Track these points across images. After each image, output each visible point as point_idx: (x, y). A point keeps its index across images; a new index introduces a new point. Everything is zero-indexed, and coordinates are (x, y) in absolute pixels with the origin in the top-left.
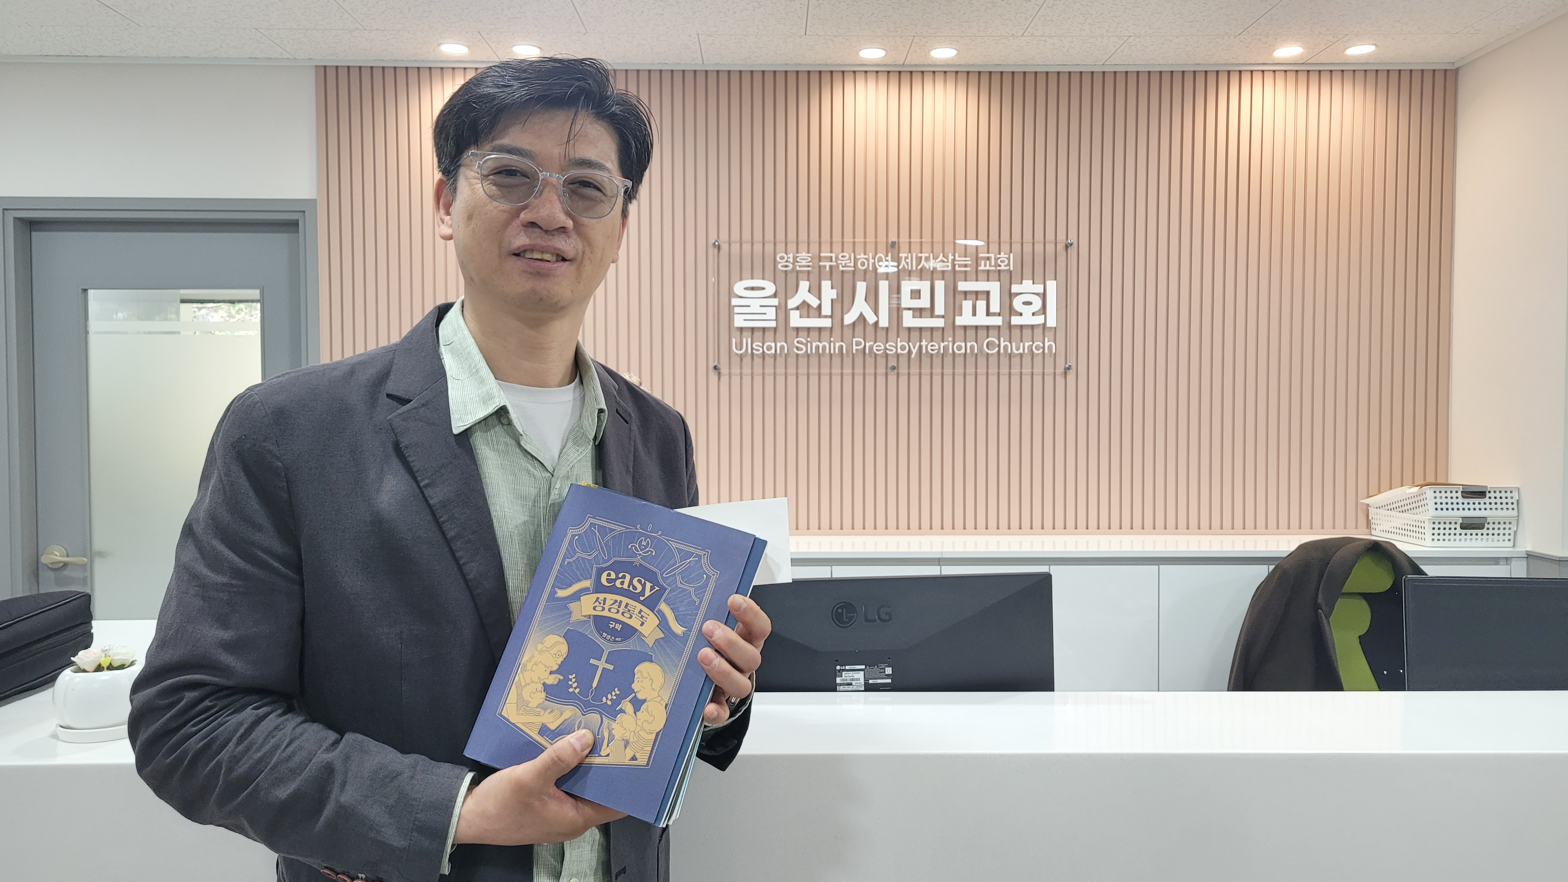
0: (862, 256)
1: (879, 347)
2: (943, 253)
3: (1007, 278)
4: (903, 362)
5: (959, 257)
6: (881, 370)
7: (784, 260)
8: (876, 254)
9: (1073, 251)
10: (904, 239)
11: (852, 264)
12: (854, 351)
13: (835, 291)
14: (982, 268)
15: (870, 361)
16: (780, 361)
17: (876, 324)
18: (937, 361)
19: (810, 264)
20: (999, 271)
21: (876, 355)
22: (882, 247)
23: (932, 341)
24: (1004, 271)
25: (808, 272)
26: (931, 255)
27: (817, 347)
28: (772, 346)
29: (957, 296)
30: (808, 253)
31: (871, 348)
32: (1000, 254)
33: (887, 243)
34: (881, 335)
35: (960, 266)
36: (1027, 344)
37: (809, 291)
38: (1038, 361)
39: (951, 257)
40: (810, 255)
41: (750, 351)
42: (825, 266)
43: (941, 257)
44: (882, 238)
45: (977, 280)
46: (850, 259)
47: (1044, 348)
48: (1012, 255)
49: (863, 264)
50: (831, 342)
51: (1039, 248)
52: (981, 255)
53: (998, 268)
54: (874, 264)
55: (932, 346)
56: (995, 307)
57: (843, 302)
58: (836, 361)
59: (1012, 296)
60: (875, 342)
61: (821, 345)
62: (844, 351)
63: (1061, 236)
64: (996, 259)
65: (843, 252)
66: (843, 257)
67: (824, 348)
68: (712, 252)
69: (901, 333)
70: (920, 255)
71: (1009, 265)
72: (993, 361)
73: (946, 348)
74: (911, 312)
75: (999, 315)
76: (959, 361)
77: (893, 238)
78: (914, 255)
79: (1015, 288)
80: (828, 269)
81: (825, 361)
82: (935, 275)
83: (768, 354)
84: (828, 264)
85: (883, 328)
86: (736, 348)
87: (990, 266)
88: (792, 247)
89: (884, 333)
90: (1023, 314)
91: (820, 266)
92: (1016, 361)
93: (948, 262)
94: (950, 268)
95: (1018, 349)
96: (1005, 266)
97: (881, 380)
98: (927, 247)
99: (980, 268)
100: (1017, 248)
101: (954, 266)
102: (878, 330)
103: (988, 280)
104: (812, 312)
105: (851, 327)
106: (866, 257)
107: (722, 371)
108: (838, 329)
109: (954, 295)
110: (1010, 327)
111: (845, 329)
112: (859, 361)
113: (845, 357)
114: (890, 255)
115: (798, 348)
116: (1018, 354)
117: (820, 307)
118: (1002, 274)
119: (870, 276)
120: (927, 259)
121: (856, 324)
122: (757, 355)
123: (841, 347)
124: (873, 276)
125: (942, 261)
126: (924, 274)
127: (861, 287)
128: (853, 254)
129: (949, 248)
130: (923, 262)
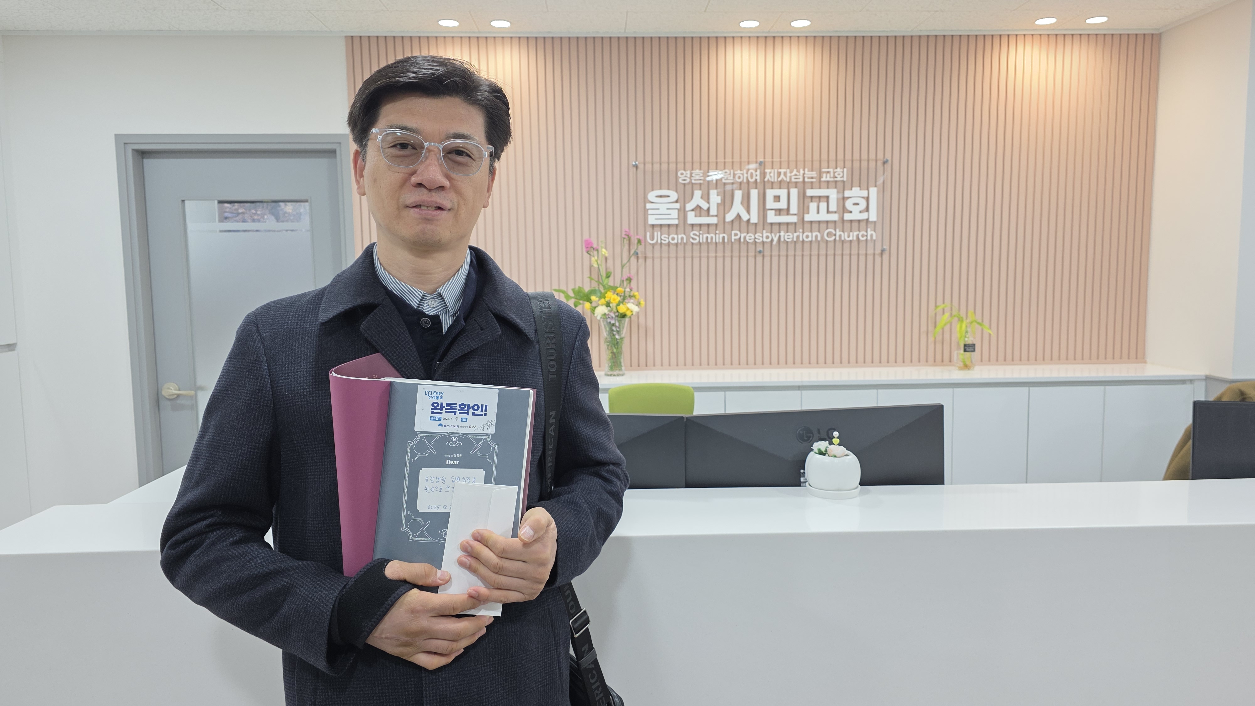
0: (739, 172)
1: (750, 237)
2: (796, 168)
3: (841, 186)
4: (767, 247)
5: (808, 171)
6: (751, 253)
7: (684, 176)
8: (748, 170)
9: (888, 166)
10: (768, 159)
11: (732, 178)
12: (733, 240)
13: (719, 198)
14: (824, 179)
15: (744, 247)
16: (681, 248)
17: (749, 221)
18: (791, 247)
19: (702, 178)
20: (836, 182)
21: (748, 242)
22: (753, 165)
23: (788, 232)
24: (839, 181)
25: (700, 184)
26: (788, 170)
27: (707, 238)
28: (676, 238)
29: (806, 200)
30: (700, 169)
31: (745, 238)
32: (836, 168)
33: (756, 162)
34: (752, 228)
35: (809, 178)
36: (855, 233)
37: (702, 198)
38: (862, 245)
39: (802, 172)
40: (702, 171)
41: (659, 241)
42: (712, 180)
43: (795, 172)
44: (753, 159)
45: (820, 188)
46: (730, 174)
47: (867, 236)
48: (845, 170)
49: (739, 178)
50: (716, 234)
51: (864, 164)
52: (823, 170)
53: (836, 179)
54: (747, 178)
55: (788, 235)
56: (833, 207)
57: (725, 206)
58: (720, 247)
59: (844, 199)
60: (748, 233)
61: (709, 236)
62: (726, 240)
63: (880, 155)
64: (834, 173)
65: (725, 169)
67: (712, 238)
68: (632, 171)
69: (766, 227)
70: (780, 170)
71: (843, 177)
72: (831, 246)
73: (798, 237)
74: (773, 212)
75: (835, 212)
76: (807, 246)
77: (761, 159)
78: (776, 170)
79: (847, 194)
80: (714, 181)
81: (712, 247)
82: (790, 185)
83: (672, 244)
84: (714, 178)
85: (753, 224)
86: (650, 240)
87: (830, 177)
88: (688, 165)
89: (754, 227)
90: (853, 212)
91: (708, 180)
92: (847, 246)
93: (800, 175)
94: (801, 180)
95: (849, 237)
96: (840, 178)
97: (751, 260)
98: (784, 164)
99: (822, 179)
100: (848, 164)
101: (804, 178)
102: (750, 225)
103: (828, 188)
104: (703, 213)
105: (731, 223)
106: (742, 172)
107: (640, 255)
108: (722, 225)
109: (804, 199)
110: (843, 221)
111: (726, 225)
112: (736, 247)
113: (726, 245)
114: (758, 171)
115: (693, 239)
116: (848, 241)
117: (709, 209)
118: (838, 183)
119: (744, 186)
120: (785, 174)
121: (734, 221)
122: (664, 244)
123: (724, 238)
124: (746, 185)
125: (796, 175)
126: (782, 184)
127: (738, 194)
128: (732, 171)
129: (800, 164)
130: (782, 176)
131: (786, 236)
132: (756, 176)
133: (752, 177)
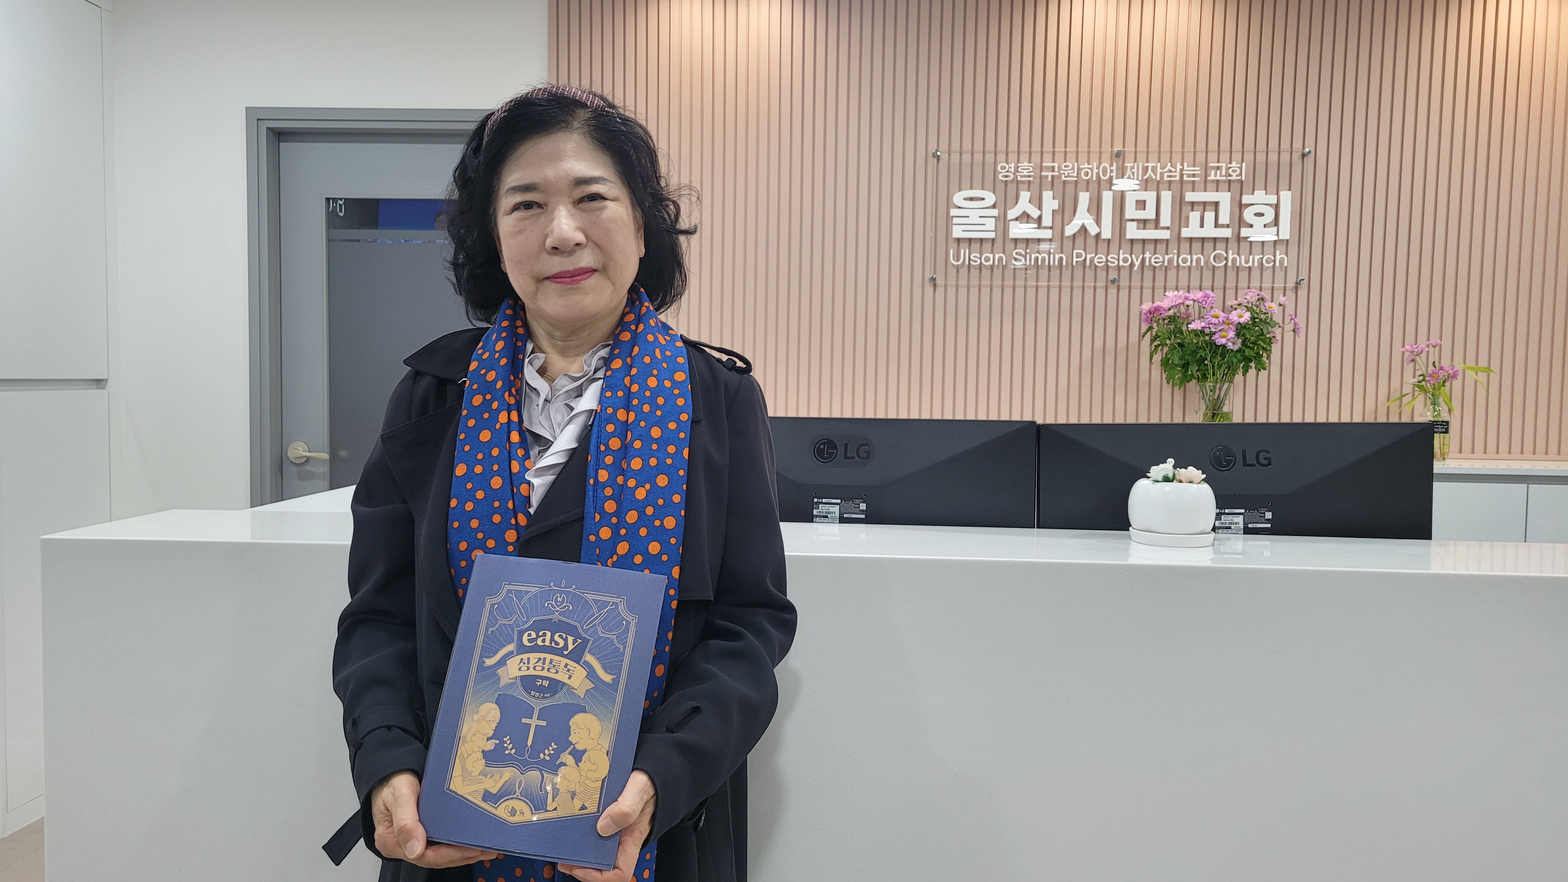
0: (1086, 165)
1: (1100, 259)
2: (1171, 162)
3: (1238, 188)
4: (1125, 274)
5: (1188, 166)
6: (1101, 283)
7: (1005, 170)
8: (1100, 164)
9: (1309, 161)
10: (1130, 148)
11: (1075, 174)
12: (1074, 263)
13: (1056, 202)
14: (1212, 177)
15: (1090, 274)
16: (997, 273)
17: (1098, 236)
18: (1160, 274)
19: (1032, 174)
20: (1230, 181)
21: (1096, 266)
22: (1106, 156)
23: (1155, 253)
24: (1235, 181)
25: (1030, 182)
26: (1159, 164)
27: (1037, 259)
28: (991, 258)
29: (1184, 208)
30: (1030, 162)
31: (1092, 260)
32: (1231, 163)
33: (1112, 152)
34: (1103, 246)
35: (1188, 176)
36: (1257, 257)
37: (1029, 202)
38: (1268, 274)
39: (1179, 167)
40: (1032, 165)
41: (967, 262)
42: (1047, 177)
43: (1169, 167)
44: (1106, 147)
45: (1205, 191)
46: (1073, 169)
47: (1274, 261)
48: (1244, 164)
49: (1087, 174)
50: (1049, 253)
51: (1273, 157)
52: (1211, 165)
53: (1229, 178)
54: (1098, 174)
55: (1155, 258)
56: (1224, 218)
57: (1066, 212)
58: (1055, 273)
59: (1241, 207)
60: (1096, 254)
61: (1040, 257)
62: (1064, 263)
63: (1298, 145)
64: (1228, 169)
65: (1065, 161)
66: (1065, 166)
67: (1043, 259)
68: (932, 162)
69: (1123, 246)
70: (1146, 164)
71: (1240, 174)
72: (1219, 274)
74: (1135, 223)
75: (1228, 226)
76: (1184, 274)
77: (1118, 148)
78: (1141, 164)
79: (1246, 199)
80: (1050, 179)
81: (1044, 273)
82: (1161, 186)
83: (985, 265)
84: (1050, 174)
85: (1104, 240)
86: (954, 260)
87: (1221, 176)
88: (1013, 157)
89: (1106, 245)
90: (1254, 226)
91: (1041, 176)
92: (1243, 275)
93: (1175, 172)
94: (1178, 178)
95: (1247, 262)
96: (1236, 176)
97: (1100, 293)
98: (1153, 156)
99: (1209, 178)
100: (1249, 156)
101: (1182, 176)
102: (1100, 241)
103: (1217, 191)
104: (1032, 223)
105: (1071, 238)
106: (1090, 166)
107: (938, 282)
108: (1058, 240)
109: (1181, 207)
110: (1239, 239)
111: (1065, 241)
112: (1078, 273)
113: (1064, 269)
114: (1115, 164)
115: (1016, 259)
116: (1246, 267)
117: (1040, 217)
118: (1232, 185)
119: (1093, 186)
120: (1154, 169)
121: (1077, 236)
122: (973, 266)
123: (1061, 259)
124: (1096, 186)
125: (1170, 171)
126: (1149, 184)
127: (1084, 198)
128: (1076, 164)
129: (1177, 157)
130: (1150, 172)
131: (1153, 259)
132: (1112, 171)
133: (1105, 174)
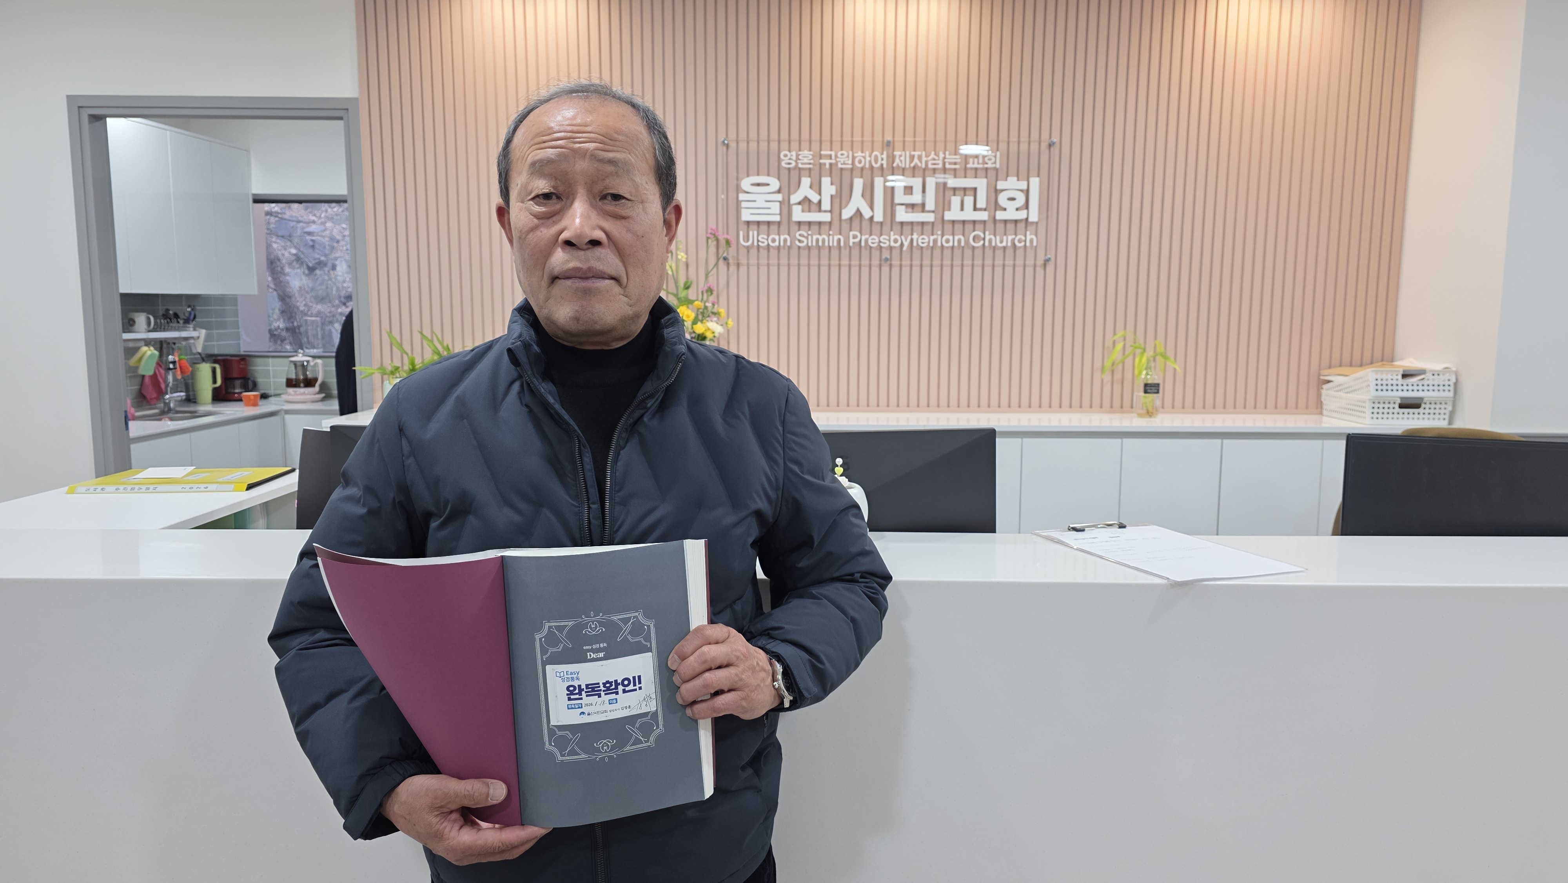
0: (860, 154)
1: (873, 241)
2: (935, 151)
3: (993, 175)
4: (896, 253)
5: (950, 155)
6: (875, 262)
7: (788, 158)
8: (872, 151)
9: (1055, 150)
10: (899, 138)
11: (850, 162)
12: (851, 244)
13: (834, 187)
14: (969, 166)
15: (865, 253)
16: (784, 253)
17: (872, 218)
18: (927, 253)
19: (812, 161)
20: (987, 169)
21: (871, 247)
22: (878, 145)
23: (922, 234)
24: (991, 168)
25: (810, 169)
26: (924, 153)
27: (817, 240)
28: (778, 239)
29: (947, 193)
30: (810, 150)
31: (866, 241)
33: (883, 141)
34: (876, 229)
35: (950, 163)
36: (1010, 238)
37: (811, 187)
38: (1020, 253)
39: (942, 155)
40: (811, 153)
41: (756, 243)
42: (825, 164)
43: (932, 155)
44: (878, 137)
45: (965, 177)
46: (848, 157)
47: (1025, 241)
48: (998, 153)
49: (860, 162)
50: (830, 235)
51: (1024, 147)
53: (986, 166)
54: (870, 162)
55: (923, 239)
56: (982, 203)
57: (841, 198)
58: (835, 253)
59: (997, 192)
60: (871, 235)
61: (820, 238)
62: (842, 244)
63: (1045, 136)
64: (984, 157)
65: (842, 150)
66: (842, 155)
67: (824, 241)
68: (722, 150)
69: (894, 228)
70: (913, 153)
71: (995, 163)
72: (978, 253)
73: (935, 241)
74: (904, 207)
75: (985, 210)
76: (947, 253)
77: (889, 137)
78: (908, 153)
79: (1001, 185)
80: (828, 166)
81: (825, 252)
82: (927, 172)
83: (772, 247)
84: (827, 162)
85: (877, 223)
86: (744, 241)
87: (978, 163)
88: (794, 145)
89: (879, 227)
90: (1008, 210)
91: (820, 164)
92: (999, 253)
93: (939, 160)
94: (941, 166)
95: (1001, 242)
96: (992, 164)
97: (875, 271)
98: (919, 145)
99: (968, 166)
100: (1003, 146)
101: (944, 163)
102: (873, 224)
103: (976, 177)
104: (813, 207)
105: (849, 221)
106: (863, 155)
107: (731, 261)
108: (836, 224)
109: (944, 193)
110: (995, 221)
111: (843, 223)
112: (855, 253)
113: (843, 250)
114: (885, 153)
115: (800, 241)
116: (1001, 247)
117: (820, 202)
118: (989, 171)
119: (867, 173)
120: (920, 157)
121: (853, 219)
122: (762, 247)
123: (839, 240)
124: (870, 172)
125: (934, 159)
126: (916, 171)
127: (858, 183)
128: (851, 153)
129: (940, 146)
130: (916, 160)
131: (922, 240)
132: (882, 159)
133: (876, 162)
